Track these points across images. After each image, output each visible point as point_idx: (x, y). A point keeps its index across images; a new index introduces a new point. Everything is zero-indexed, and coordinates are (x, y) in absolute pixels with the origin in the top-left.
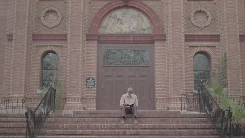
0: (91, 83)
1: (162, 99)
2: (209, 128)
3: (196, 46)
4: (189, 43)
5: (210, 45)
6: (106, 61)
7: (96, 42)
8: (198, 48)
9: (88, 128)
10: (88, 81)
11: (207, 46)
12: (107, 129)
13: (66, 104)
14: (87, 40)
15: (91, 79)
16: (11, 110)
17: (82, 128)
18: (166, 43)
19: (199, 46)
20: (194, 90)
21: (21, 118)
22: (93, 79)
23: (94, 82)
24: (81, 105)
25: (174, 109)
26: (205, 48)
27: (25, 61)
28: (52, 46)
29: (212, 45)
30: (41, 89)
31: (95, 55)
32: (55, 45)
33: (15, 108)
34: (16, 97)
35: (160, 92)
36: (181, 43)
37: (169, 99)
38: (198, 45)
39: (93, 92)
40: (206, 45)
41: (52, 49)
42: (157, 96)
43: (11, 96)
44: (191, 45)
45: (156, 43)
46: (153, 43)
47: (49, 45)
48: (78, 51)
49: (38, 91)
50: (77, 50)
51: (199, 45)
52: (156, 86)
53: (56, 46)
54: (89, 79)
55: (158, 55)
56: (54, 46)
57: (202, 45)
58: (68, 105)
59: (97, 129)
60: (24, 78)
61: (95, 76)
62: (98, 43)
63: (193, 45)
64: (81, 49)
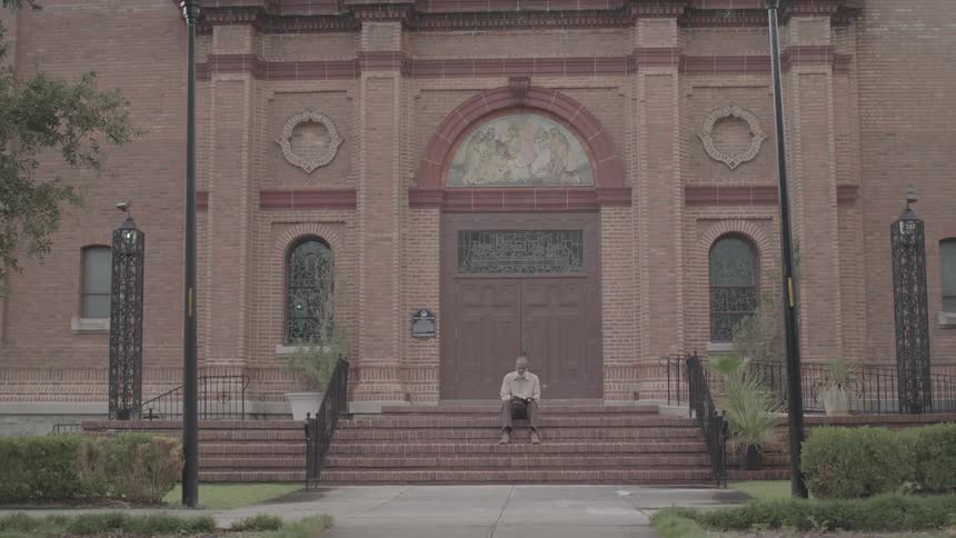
0: (425, 326)
1: (621, 367)
3: (718, 220)
4: (696, 209)
5: (757, 216)
6: (464, 263)
7: (436, 211)
8: (723, 223)
9: (429, 453)
10: (415, 321)
11: (748, 219)
12: (470, 454)
13: (357, 384)
14: (412, 205)
15: (424, 314)
16: (214, 402)
18: (632, 210)
19: (724, 220)
20: (709, 343)
21: (276, 432)
22: (429, 314)
23: (433, 321)
24: (398, 387)
25: (653, 397)
26: (744, 222)
27: (243, 269)
28: (314, 222)
29: (764, 216)
30: (286, 342)
31: (436, 247)
32: (324, 219)
33: (224, 396)
34: (221, 367)
35: (617, 349)
36: (671, 212)
37: (640, 367)
38: (721, 216)
39: (431, 351)
40: (745, 216)
41: (314, 230)
42: (608, 361)
43: (209, 364)
44: (702, 216)
45: (605, 211)
46: (597, 211)
47: (305, 219)
48: (389, 239)
49: (282, 349)
50: (385, 235)
51: (727, 216)
52: (606, 333)
53: (324, 223)
54: (419, 315)
55: (611, 247)
56: (319, 223)
57: (733, 216)
58: (363, 387)
59: (449, 454)
60: (241, 316)
61: (434, 306)
62: (443, 212)
63: (708, 216)
64: (395, 235)
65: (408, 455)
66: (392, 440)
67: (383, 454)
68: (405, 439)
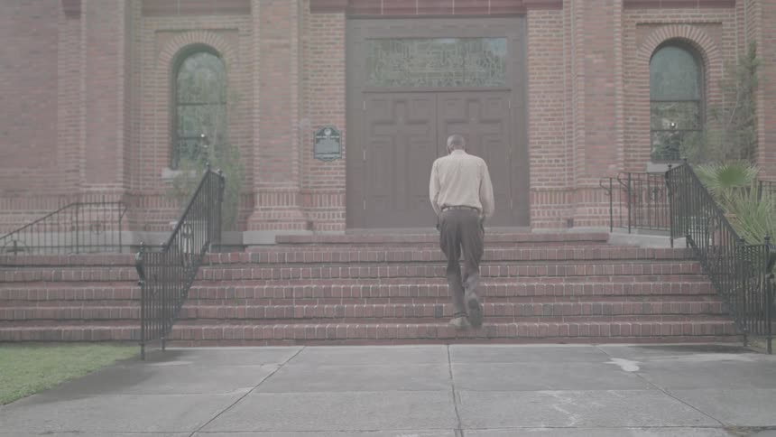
0: (328, 146)
1: (551, 191)
2: (700, 296)
3: (660, 24)
4: (635, 12)
5: (704, 20)
6: (373, 76)
7: (341, 16)
8: (666, 27)
9: (328, 297)
10: (318, 140)
11: (694, 24)
12: (384, 299)
13: (252, 211)
14: (314, 9)
15: (328, 133)
16: (87, 232)
17: (309, 298)
18: (563, 12)
19: (667, 24)
20: (649, 163)
22: (334, 133)
23: (338, 140)
24: (299, 214)
25: (589, 224)
26: (689, 27)
27: (121, 81)
28: (204, 30)
29: (712, 20)
30: (174, 165)
31: (340, 55)
32: (214, 26)
33: (97, 226)
34: (98, 192)
35: (547, 171)
36: (609, 13)
37: (572, 190)
38: (664, 20)
39: (335, 175)
40: (691, 20)
41: (204, 39)
42: (535, 183)
43: (85, 190)
44: (643, 20)
45: (533, 14)
46: (523, 15)
47: (193, 27)
48: (287, 46)
49: (167, 173)
50: (283, 41)
51: (669, 20)
52: (533, 152)
53: (216, 30)
54: (322, 133)
55: (539, 55)
56: (209, 30)
57: (677, 20)
58: (259, 213)
59: (355, 299)
60: (120, 134)
61: (339, 122)
62: (349, 18)
63: (649, 20)
64: (295, 40)
65: (299, 301)
66: (277, 280)
67: (263, 300)
68: (295, 280)
